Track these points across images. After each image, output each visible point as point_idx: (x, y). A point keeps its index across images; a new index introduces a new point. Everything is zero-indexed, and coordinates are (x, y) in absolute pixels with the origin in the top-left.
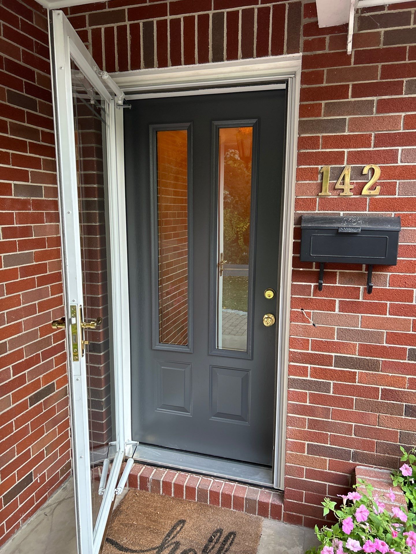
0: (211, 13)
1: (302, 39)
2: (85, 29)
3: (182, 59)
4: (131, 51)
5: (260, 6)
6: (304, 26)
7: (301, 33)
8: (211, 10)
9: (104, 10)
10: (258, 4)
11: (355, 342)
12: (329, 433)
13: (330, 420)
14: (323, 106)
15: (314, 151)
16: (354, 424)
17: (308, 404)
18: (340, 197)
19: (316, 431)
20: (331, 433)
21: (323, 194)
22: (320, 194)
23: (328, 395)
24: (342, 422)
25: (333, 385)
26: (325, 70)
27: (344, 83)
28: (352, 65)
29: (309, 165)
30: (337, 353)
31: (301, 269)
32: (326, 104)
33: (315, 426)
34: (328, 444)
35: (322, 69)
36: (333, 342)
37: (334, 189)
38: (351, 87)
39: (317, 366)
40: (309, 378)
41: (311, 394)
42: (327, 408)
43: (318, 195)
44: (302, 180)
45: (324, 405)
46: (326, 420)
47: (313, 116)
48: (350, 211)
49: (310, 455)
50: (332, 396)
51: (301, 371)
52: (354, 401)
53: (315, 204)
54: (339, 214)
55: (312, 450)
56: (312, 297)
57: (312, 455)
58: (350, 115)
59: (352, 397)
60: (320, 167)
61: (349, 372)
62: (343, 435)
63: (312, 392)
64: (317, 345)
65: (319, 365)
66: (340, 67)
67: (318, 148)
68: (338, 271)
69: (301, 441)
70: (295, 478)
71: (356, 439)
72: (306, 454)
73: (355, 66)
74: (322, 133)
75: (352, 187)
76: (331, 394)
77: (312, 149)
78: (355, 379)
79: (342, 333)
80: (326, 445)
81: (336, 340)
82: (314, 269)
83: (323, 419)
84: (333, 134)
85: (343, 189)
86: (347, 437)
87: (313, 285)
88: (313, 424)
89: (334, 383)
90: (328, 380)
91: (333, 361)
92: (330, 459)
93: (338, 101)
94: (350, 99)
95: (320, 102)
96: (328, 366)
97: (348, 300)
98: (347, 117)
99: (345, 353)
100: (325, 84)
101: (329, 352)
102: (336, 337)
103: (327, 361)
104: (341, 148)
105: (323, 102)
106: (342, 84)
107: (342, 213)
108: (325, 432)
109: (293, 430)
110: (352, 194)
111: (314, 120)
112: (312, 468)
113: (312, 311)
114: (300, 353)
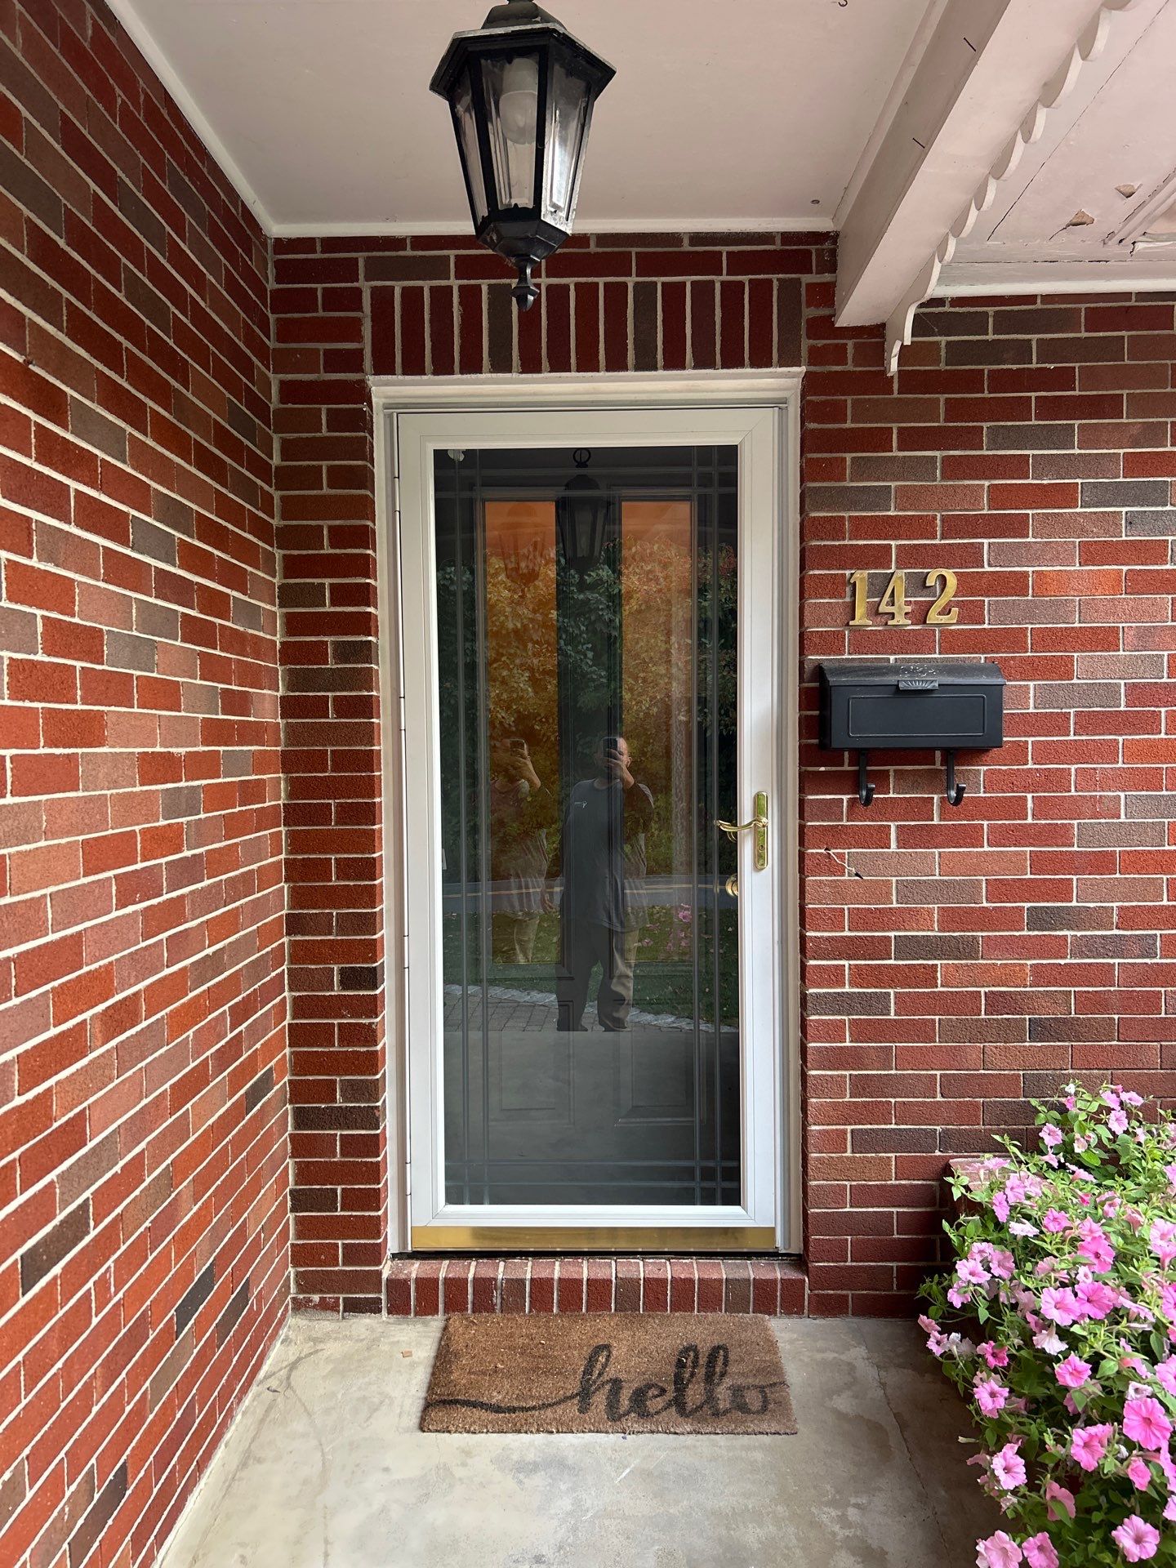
0: (631, 281)
1: (806, 344)
2: (355, 284)
3: (573, 360)
4: (462, 337)
5: (725, 278)
6: (808, 321)
7: (803, 332)
8: (630, 275)
9: (401, 253)
10: (721, 275)
11: (931, 906)
12: (893, 1100)
13: (893, 1072)
14: (848, 462)
15: (837, 543)
16: (938, 1073)
17: (848, 1044)
18: (887, 628)
19: (867, 1099)
20: (898, 1100)
21: (856, 622)
22: (851, 623)
23: (886, 1020)
24: (916, 1072)
25: (896, 998)
26: (849, 399)
27: (883, 425)
28: (896, 395)
29: (829, 569)
30: (898, 930)
31: (823, 769)
32: (853, 459)
33: (864, 1089)
34: (891, 1124)
35: (843, 398)
36: (890, 908)
37: (877, 613)
38: (895, 431)
39: (863, 962)
40: (847, 989)
41: (853, 1022)
42: (886, 1047)
43: (848, 624)
44: (817, 598)
45: (881, 1042)
46: (886, 1072)
47: (830, 480)
48: (907, 653)
49: (858, 1155)
50: (895, 1020)
51: (832, 977)
52: (937, 1024)
53: (844, 642)
54: (889, 659)
55: (863, 1142)
56: (844, 823)
57: (861, 1153)
58: (898, 480)
59: (933, 1017)
60: (848, 572)
61: (924, 966)
62: (920, 1100)
63: (855, 1017)
64: (861, 919)
65: (865, 959)
66: (875, 396)
67: (844, 539)
68: (891, 768)
69: (838, 1127)
70: (829, 1211)
71: (945, 1102)
72: (849, 1154)
73: (899, 396)
74: (849, 510)
75: (909, 609)
76: (892, 1016)
77: (833, 540)
78: (935, 978)
79: (906, 891)
80: (888, 1127)
81: (895, 905)
82: (846, 768)
83: (879, 1072)
84: (869, 514)
85: (893, 614)
86: (928, 1103)
87: (845, 798)
88: (861, 1086)
89: (896, 993)
90: (885, 988)
91: (893, 948)
92: (898, 1154)
93: (875, 454)
94: (896, 453)
95: (844, 455)
96: (883, 959)
97: (913, 823)
98: (893, 484)
99: (914, 930)
100: (849, 425)
101: (884, 931)
102: (894, 898)
103: (878, 948)
104: (885, 539)
105: (849, 456)
106: (879, 425)
107: (892, 658)
108: (884, 1100)
109: (822, 1105)
110: (910, 622)
111: (834, 488)
112: (864, 1182)
113: (846, 851)
114: (828, 939)
